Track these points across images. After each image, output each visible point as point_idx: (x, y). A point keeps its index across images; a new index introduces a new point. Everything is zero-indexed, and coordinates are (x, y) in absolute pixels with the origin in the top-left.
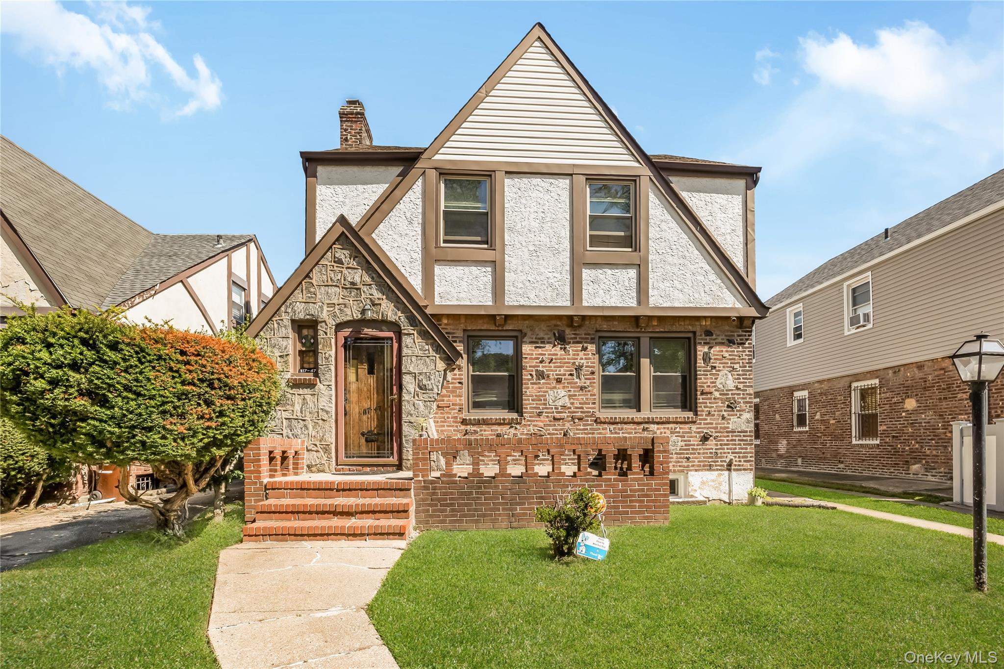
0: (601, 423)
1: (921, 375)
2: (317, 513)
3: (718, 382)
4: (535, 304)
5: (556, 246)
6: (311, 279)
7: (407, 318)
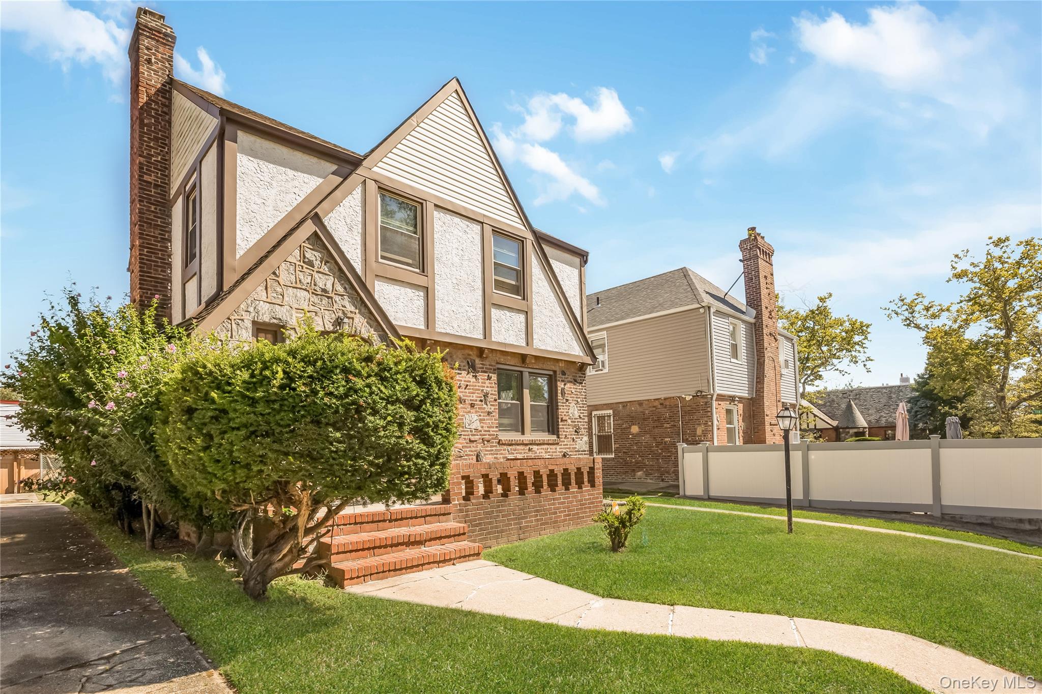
0: (503, 444)
1: (641, 410)
2: (392, 546)
3: (570, 411)
4: (457, 334)
5: (472, 284)
6: (278, 277)
7: (380, 336)
